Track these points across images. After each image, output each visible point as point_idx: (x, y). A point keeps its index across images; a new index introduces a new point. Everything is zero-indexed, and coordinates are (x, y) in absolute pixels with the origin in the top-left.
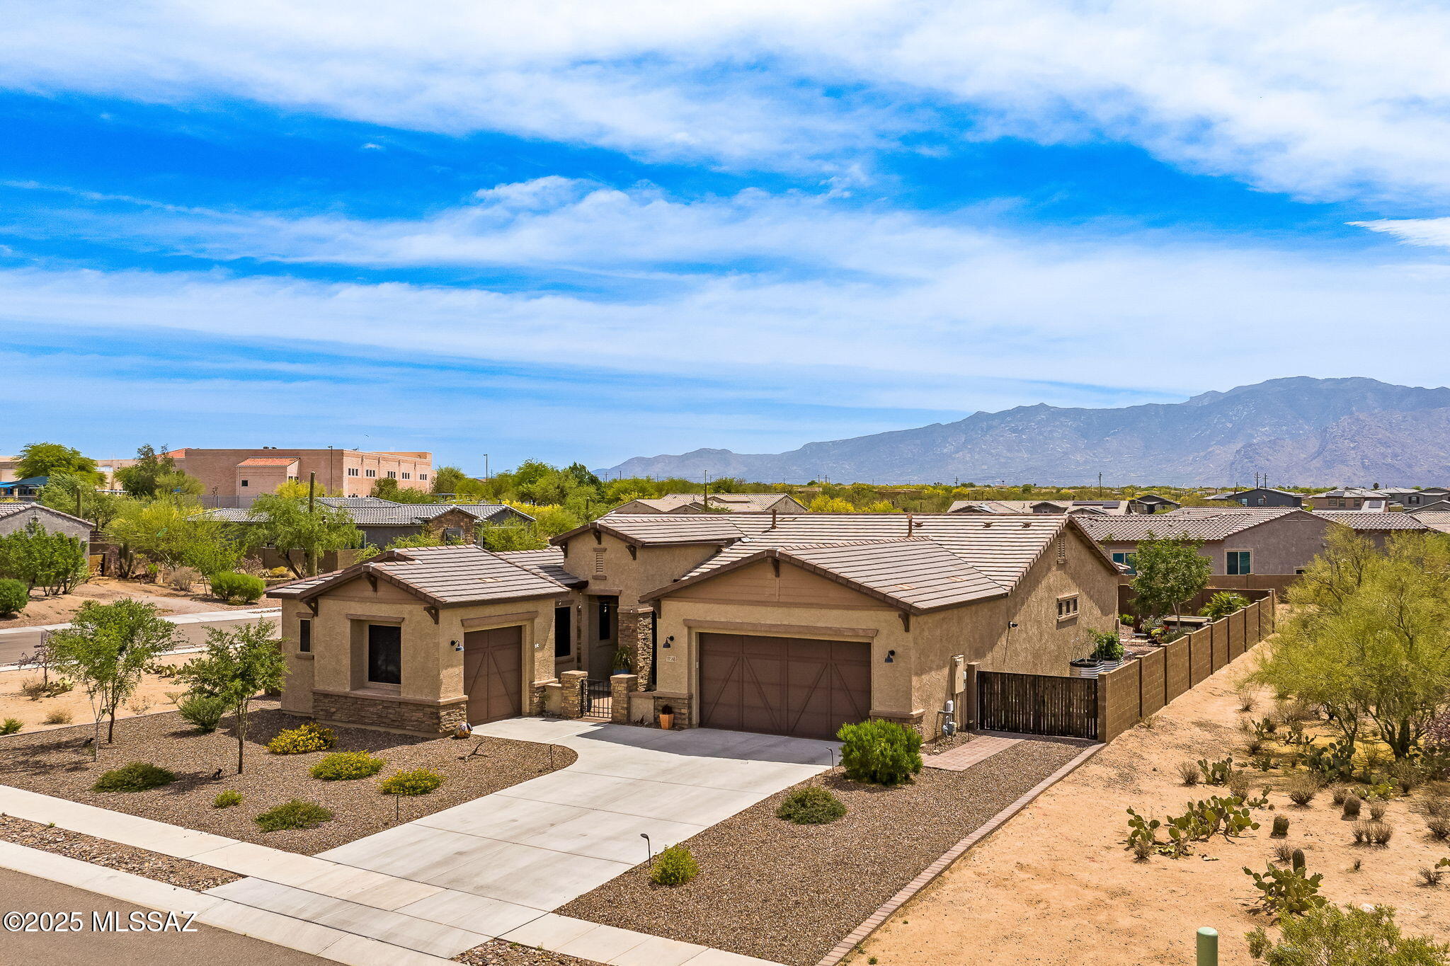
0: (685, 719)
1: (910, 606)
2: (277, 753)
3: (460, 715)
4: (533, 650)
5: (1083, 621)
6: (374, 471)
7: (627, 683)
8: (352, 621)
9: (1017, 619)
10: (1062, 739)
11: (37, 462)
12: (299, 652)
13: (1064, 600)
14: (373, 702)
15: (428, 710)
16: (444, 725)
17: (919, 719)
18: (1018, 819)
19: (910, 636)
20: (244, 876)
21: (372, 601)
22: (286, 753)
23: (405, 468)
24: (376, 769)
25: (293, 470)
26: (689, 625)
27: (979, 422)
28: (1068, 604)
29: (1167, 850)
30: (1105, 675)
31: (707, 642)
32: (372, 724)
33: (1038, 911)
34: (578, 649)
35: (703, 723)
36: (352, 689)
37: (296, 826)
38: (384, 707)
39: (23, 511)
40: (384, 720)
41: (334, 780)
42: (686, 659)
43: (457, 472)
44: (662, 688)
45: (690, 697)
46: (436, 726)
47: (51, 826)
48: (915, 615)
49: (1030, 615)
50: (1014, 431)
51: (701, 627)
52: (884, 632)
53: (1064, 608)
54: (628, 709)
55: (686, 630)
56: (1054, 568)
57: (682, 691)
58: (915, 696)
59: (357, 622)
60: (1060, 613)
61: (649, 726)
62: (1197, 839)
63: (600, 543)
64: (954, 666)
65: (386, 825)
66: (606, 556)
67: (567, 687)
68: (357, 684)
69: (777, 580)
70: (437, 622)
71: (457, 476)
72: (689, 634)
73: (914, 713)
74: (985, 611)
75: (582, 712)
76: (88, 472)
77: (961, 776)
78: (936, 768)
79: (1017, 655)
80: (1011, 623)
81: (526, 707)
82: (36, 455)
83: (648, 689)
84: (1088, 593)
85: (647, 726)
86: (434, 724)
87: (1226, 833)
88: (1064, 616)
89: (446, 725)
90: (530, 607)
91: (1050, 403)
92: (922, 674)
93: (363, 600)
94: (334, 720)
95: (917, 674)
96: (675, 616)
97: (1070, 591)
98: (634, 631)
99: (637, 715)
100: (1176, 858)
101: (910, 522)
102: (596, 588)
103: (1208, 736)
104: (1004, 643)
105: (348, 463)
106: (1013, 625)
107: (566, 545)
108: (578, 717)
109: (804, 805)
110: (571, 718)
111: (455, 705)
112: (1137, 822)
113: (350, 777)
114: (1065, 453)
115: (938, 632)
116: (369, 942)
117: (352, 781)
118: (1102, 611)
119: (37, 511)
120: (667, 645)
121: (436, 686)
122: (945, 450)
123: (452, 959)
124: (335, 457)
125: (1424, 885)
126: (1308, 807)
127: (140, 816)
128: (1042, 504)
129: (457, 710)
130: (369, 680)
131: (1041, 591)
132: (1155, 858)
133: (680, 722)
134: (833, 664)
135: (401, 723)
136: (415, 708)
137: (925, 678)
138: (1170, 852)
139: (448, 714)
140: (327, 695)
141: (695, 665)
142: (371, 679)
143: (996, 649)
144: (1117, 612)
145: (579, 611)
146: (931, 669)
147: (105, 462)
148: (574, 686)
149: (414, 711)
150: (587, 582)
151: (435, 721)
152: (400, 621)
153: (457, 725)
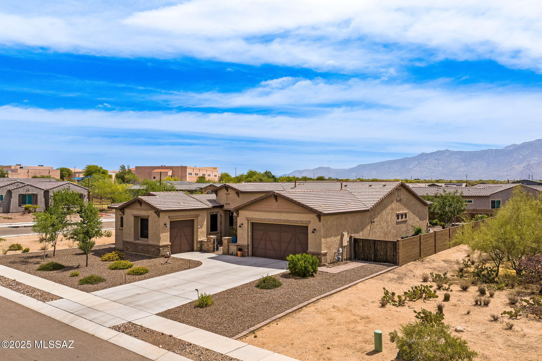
0: (246, 253)
1: (320, 212)
2: (104, 261)
3: (168, 250)
4: (198, 228)
5: (410, 222)
6: (198, 174)
7: (228, 240)
8: (134, 216)
9: (375, 220)
10: (383, 264)
11: (89, 171)
12: (120, 227)
13: (400, 214)
14: (140, 245)
15: (156, 248)
16: (161, 253)
17: (325, 254)
18: (346, 291)
19: (321, 223)
20: (62, 298)
21: (141, 210)
22: (106, 261)
23: (209, 173)
24: (130, 267)
25: (170, 173)
26: (248, 219)
27: (423, 157)
28: (402, 216)
29: (395, 304)
30: (399, 240)
31: (254, 226)
32: (140, 252)
33: (330, 322)
34: (221, 229)
35: (253, 255)
36: (134, 240)
37: (90, 283)
38: (143, 247)
39: (65, 184)
40: (143, 251)
41: (115, 270)
42: (247, 232)
43: (228, 174)
44: (239, 242)
45: (248, 245)
46: (158, 253)
47: (15, 280)
48: (322, 216)
49: (382, 219)
50: (436, 160)
51: (252, 220)
52: (312, 222)
53: (400, 217)
54: (228, 249)
55: (247, 221)
56: (395, 202)
57: (246, 243)
58: (323, 246)
59: (136, 217)
60: (398, 218)
61: (235, 255)
62: (411, 300)
63: (227, 191)
64: (342, 236)
65: (121, 284)
66: (229, 196)
67: (209, 241)
68: (136, 238)
69: (277, 203)
70: (159, 217)
71: (227, 175)
72: (248, 223)
73: (322, 252)
74: (359, 216)
75: (214, 250)
76: (106, 174)
77: (334, 275)
78: (326, 272)
79: (376, 233)
80: (372, 221)
81: (195, 248)
82: (89, 168)
84: (413, 212)
85: (234, 255)
86: (158, 252)
87: (425, 298)
88: (400, 220)
89: (162, 253)
90: (196, 213)
91: (450, 149)
92: (327, 238)
93: (137, 209)
95: (324, 238)
96: (243, 216)
97: (403, 210)
99: (230, 252)
100: (398, 307)
101: (342, 184)
102: (226, 207)
103: (446, 265)
104: (369, 228)
105: (188, 171)
106: (373, 222)
107: (217, 192)
108: (212, 252)
109: (264, 283)
110: (210, 252)
111: (166, 246)
112: (387, 293)
113: (120, 269)
114: (456, 168)
115: (335, 223)
116: (87, 321)
117: (120, 270)
118: (420, 219)
119: (70, 184)
120: (240, 227)
121: (159, 239)
122: (410, 167)
123: (110, 328)
124: (184, 169)
125: (492, 321)
126: (466, 291)
127: (45, 278)
128: (432, 185)
129: (167, 248)
131: (388, 210)
132: (389, 306)
133: (244, 254)
134: (296, 234)
135: (148, 252)
136: (152, 247)
137: (328, 239)
138: (396, 304)
139: (163, 249)
140: (127, 242)
141: (250, 234)
142: (141, 237)
143: (365, 230)
144: (427, 220)
145: (221, 215)
146: (331, 236)
147: (114, 171)
148: (211, 241)
149: (153, 248)
150: (223, 205)
151: (159, 251)
152: (148, 216)
153: (166, 253)
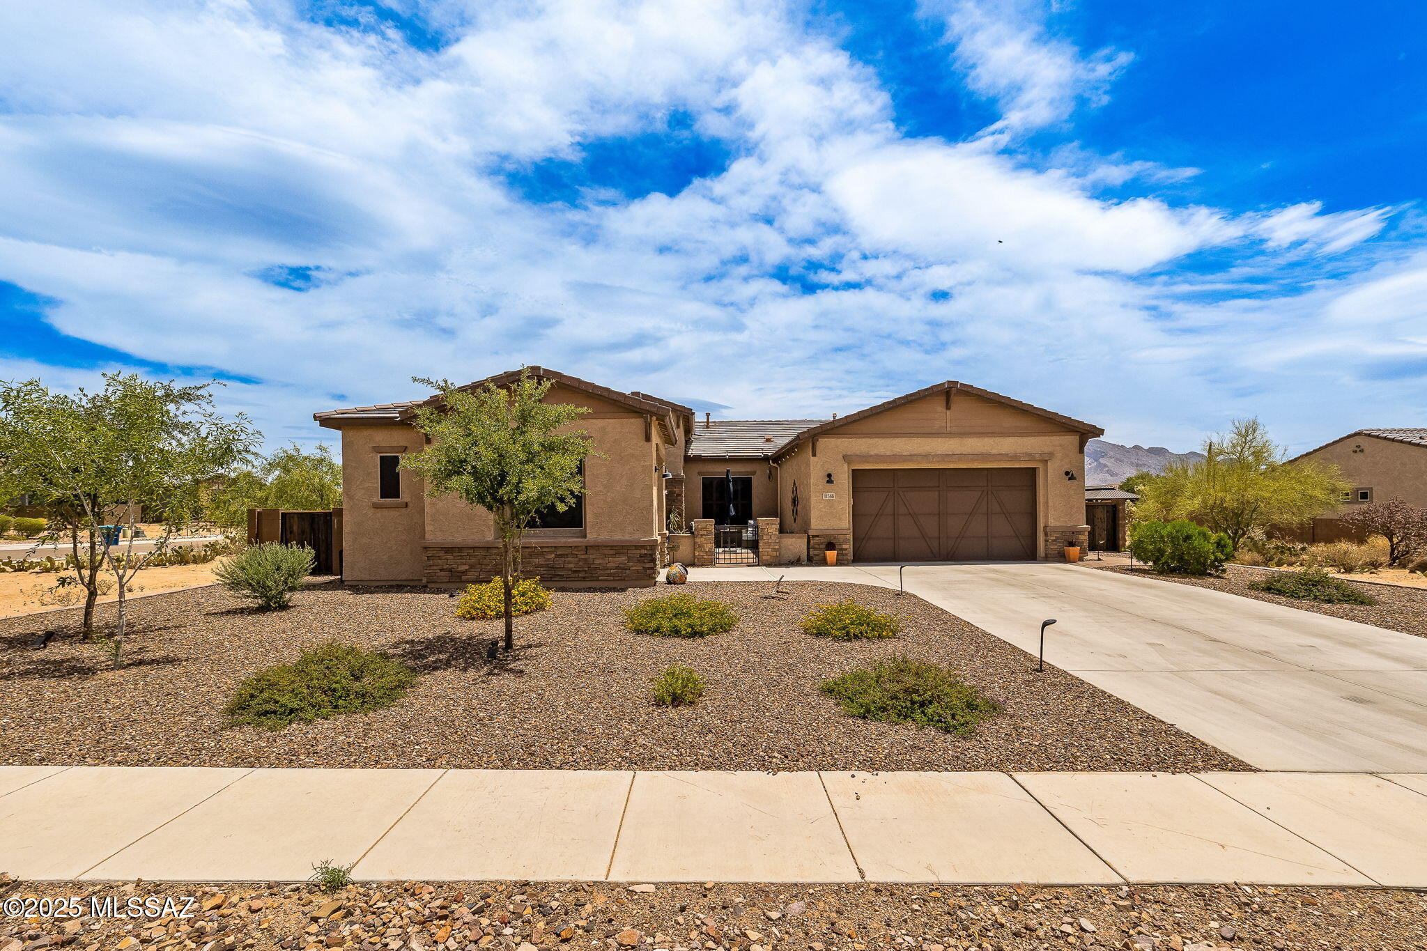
26: (847, 460)
35: (855, 558)
38: (557, 556)
40: (560, 573)
42: (845, 496)
44: (816, 528)
45: (850, 533)
46: (649, 572)
51: (856, 463)
54: (780, 552)
69: (948, 412)
72: (846, 470)
73: (1085, 526)
96: (833, 452)
99: (786, 556)
120: (825, 481)
121: (647, 521)
135: (588, 573)
136: (612, 552)
141: (852, 501)
149: (613, 555)
153: (672, 570)
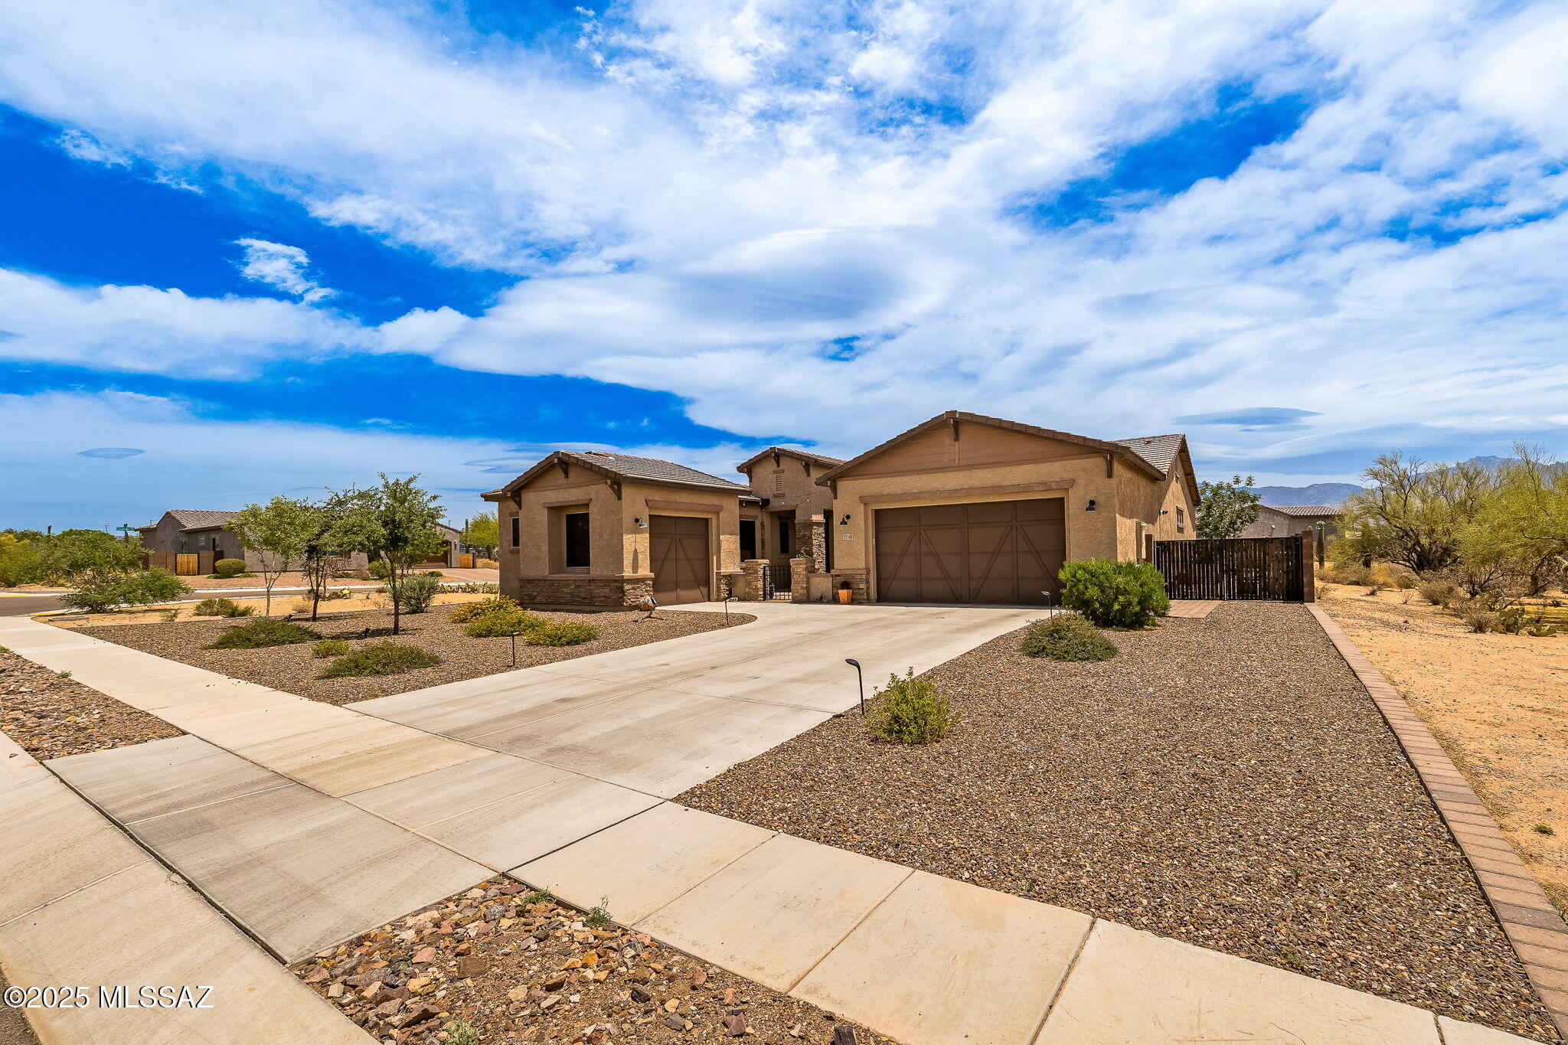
0: (863, 594)
2: (456, 622)
3: (646, 591)
4: (719, 542)
8: (549, 508)
12: (512, 547)
13: (1179, 509)
14: (566, 581)
15: (614, 585)
16: (629, 599)
19: (1113, 481)
20: (184, 733)
21: (566, 487)
22: (463, 621)
24: (534, 627)
26: (864, 501)
28: (1180, 514)
31: (884, 518)
32: (566, 604)
35: (882, 599)
36: (550, 573)
38: (576, 587)
40: (577, 599)
41: (485, 637)
42: (862, 536)
44: (839, 567)
45: (868, 573)
46: (621, 600)
47: (64, 677)
48: (1119, 459)
52: (1081, 481)
53: (1179, 517)
54: (808, 589)
55: (862, 507)
57: (860, 565)
58: (1119, 549)
59: (553, 510)
60: (1178, 520)
61: (829, 602)
63: (778, 466)
64: (1138, 531)
66: (784, 476)
67: (751, 575)
68: (555, 568)
69: (957, 444)
70: (620, 498)
72: (866, 511)
74: (1149, 489)
75: (764, 596)
81: (715, 594)
83: (828, 570)
84: (1188, 512)
85: (826, 603)
86: (619, 598)
88: (1179, 523)
90: (715, 500)
93: (557, 488)
94: (536, 603)
96: (849, 497)
97: (1181, 503)
98: (810, 538)
102: (777, 505)
106: (1163, 512)
107: (751, 471)
108: (761, 600)
110: (754, 601)
111: (640, 581)
113: (502, 634)
120: (844, 523)
121: (618, 560)
129: (644, 586)
130: (567, 566)
133: (858, 597)
134: (1019, 526)
135: (590, 599)
139: (632, 589)
140: (529, 581)
141: (872, 542)
142: (568, 564)
143: (1155, 530)
145: (763, 525)
148: (757, 573)
149: (602, 587)
150: (769, 500)
151: (621, 595)
152: (587, 502)
153: (642, 599)
